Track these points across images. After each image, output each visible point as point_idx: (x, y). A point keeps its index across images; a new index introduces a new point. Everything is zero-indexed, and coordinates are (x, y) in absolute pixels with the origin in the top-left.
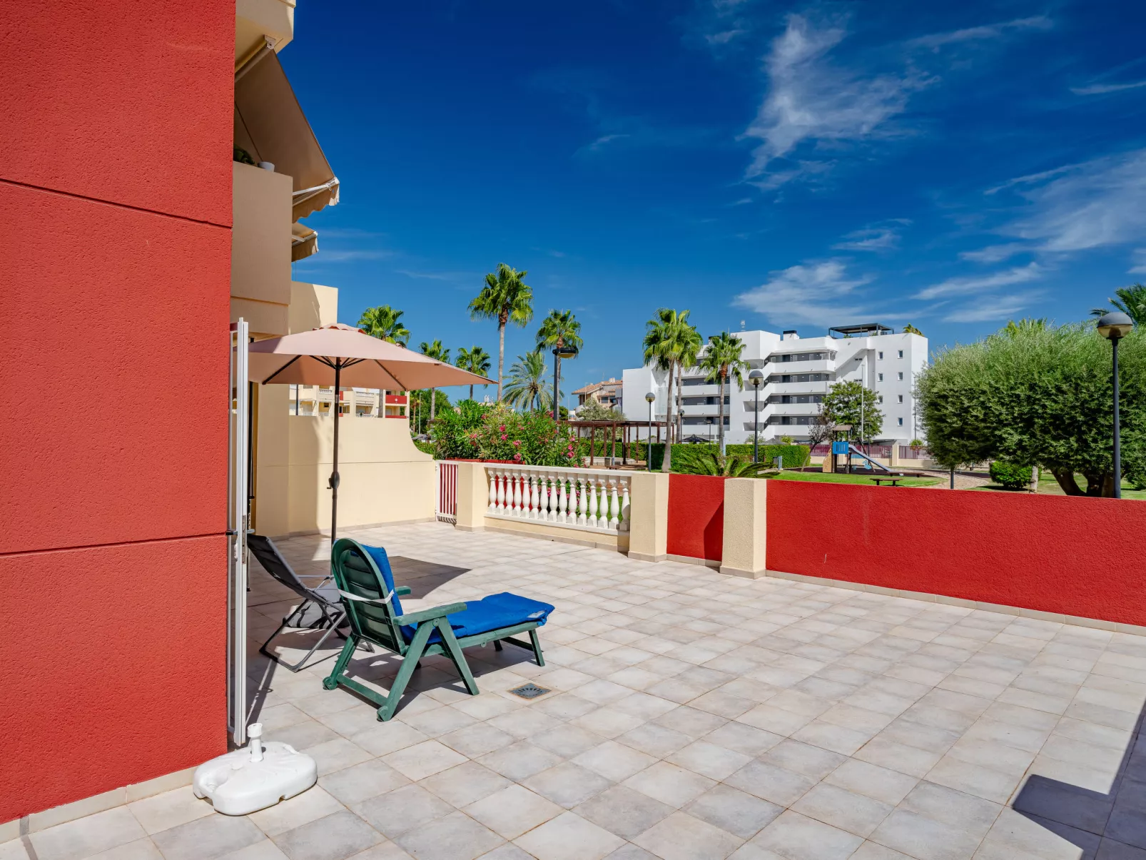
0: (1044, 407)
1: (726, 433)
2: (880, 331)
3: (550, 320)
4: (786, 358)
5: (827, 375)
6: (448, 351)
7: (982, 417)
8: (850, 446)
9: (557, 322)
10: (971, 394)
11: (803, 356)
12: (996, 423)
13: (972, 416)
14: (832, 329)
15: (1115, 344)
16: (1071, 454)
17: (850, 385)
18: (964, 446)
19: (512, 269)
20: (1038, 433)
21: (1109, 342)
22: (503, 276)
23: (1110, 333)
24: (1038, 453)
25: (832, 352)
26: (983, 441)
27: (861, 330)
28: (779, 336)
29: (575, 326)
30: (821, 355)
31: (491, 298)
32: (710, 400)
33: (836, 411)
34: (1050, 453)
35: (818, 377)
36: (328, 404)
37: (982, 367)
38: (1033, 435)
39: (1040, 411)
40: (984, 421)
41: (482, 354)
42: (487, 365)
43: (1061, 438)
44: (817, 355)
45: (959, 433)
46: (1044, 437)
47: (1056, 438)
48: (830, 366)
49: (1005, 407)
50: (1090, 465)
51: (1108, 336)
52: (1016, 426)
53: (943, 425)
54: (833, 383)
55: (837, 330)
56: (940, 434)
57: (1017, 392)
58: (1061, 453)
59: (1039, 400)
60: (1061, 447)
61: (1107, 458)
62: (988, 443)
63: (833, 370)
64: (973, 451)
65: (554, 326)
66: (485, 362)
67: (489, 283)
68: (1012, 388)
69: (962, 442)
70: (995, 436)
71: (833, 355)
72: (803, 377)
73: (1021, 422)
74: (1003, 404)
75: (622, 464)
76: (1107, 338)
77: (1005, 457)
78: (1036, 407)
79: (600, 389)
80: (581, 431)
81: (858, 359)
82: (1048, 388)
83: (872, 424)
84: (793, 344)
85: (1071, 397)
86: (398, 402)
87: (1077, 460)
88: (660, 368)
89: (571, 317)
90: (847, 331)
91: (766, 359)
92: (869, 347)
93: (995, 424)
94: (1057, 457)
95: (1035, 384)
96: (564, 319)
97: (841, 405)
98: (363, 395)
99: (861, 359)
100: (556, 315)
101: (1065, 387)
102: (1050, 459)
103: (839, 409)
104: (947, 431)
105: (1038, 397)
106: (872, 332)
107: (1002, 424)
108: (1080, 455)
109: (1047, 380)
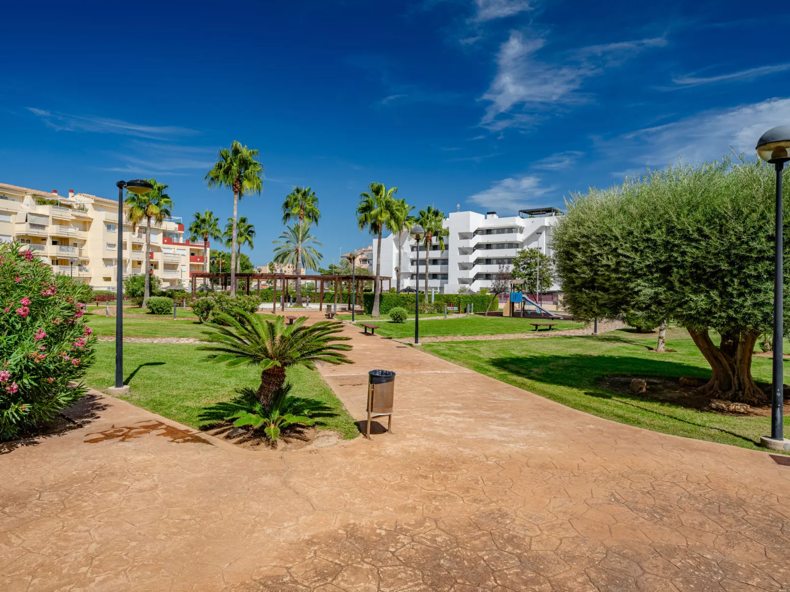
0: (684, 253)
1: (445, 285)
2: (554, 213)
3: (294, 195)
4: (489, 231)
5: (518, 244)
6: (217, 219)
7: (613, 267)
8: (524, 296)
9: (300, 196)
10: (603, 240)
11: (501, 231)
12: (630, 273)
13: (603, 266)
14: (521, 211)
15: (779, 168)
16: (714, 310)
17: (531, 250)
18: (596, 298)
19: (243, 146)
20: (677, 284)
21: (772, 167)
22: (236, 152)
23: (773, 156)
24: (674, 309)
25: (521, 228)
26: (615, 294)
27: (541, 213)
28: (484, 216)
29: (313, 201)
30: (513, 230)
31: (222, 169)
32: (435, 262)
33: (522, 270)
34: (691, 309)
35: (511, 245)
36: (140, 262)
37: (615, 211)
38: (671, 288)
39: (679, 259)
40: (616, 271)
41: (248, 223)
42: (252, 232)
43: (702, 292)
44: (510, 230)
45: (590, 284)
46: (683, 289)
47: (696, 292)
48: (519, 237)
49: (638, 254)
50: (736, 322)
51: (770, 158)
52: (650, 277)
53: (574, 275)
54: (520, 250)
55: (525, 212)
56: (572, 285)
57: (652, 236)
58: (702, 309)
59: (678, 246)
60: (700, 301)
61: (756, 316)
62: (620, 296)
63: (521, 241)
64: (604, 305)
65: (295, 199)
66: (250, 229)
67: (223, 157)
68: (647, 232)
69: (593, 294)
70: (627, 289)
71: (521, 230)
72: (501, 246)
73: (657, 272)
74: (636, 250)
75: (347, 309)
76: (770, 162)
77: (637, 313)
78: (675, 255)
79: (362, 254)
80: (325, 284)
81: (538, 233)
82: (688, 231)
83: (546, 279)
84: (493, 221)
85: (715, 242)
86: (200, 261)
87: (720, 317)
88: (373, 232)
89: (311, 193)
90: (531, 213)
91: (474, 233)
92: (547, 224)
93: (627, 275)
94: (698, 312)
95: (673, 227)
96: (305, 195)
97: (525, 266)
98: (169, 255)
99: (541, 233)
100: (298, 191)
101: (707, 231)
102: (691, 316)
103: (524, 269)
104: (578, 282)
105: (677, 242)
106: (549, 214)
107: (636, 274)
108: (724, 312)
109: (688, 223)
